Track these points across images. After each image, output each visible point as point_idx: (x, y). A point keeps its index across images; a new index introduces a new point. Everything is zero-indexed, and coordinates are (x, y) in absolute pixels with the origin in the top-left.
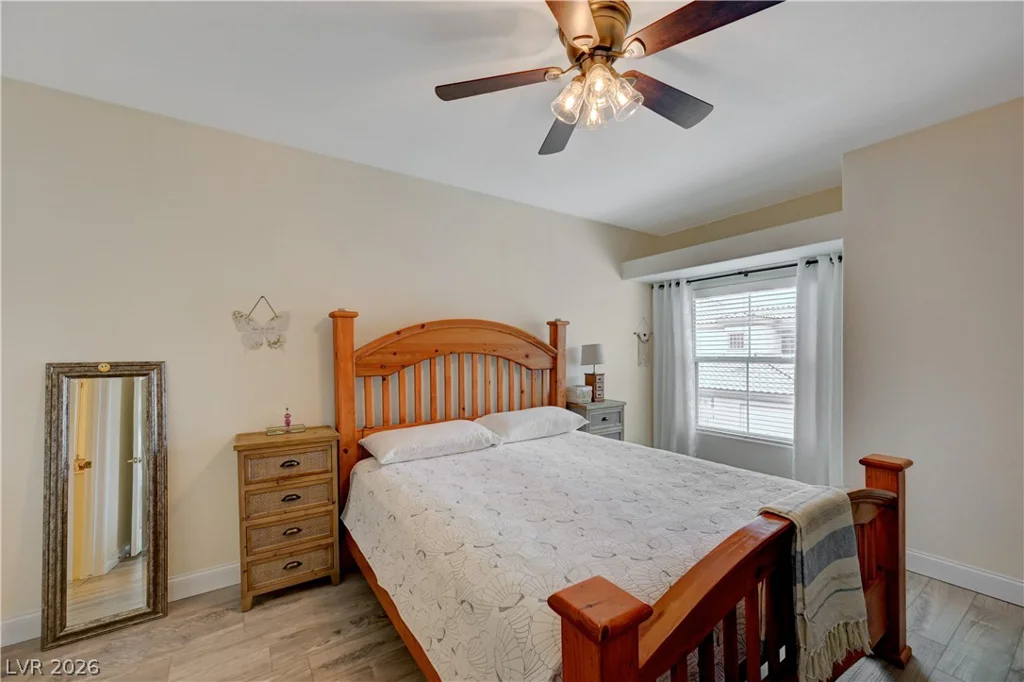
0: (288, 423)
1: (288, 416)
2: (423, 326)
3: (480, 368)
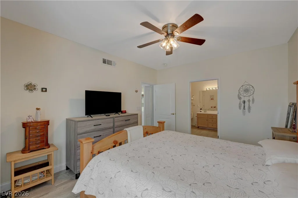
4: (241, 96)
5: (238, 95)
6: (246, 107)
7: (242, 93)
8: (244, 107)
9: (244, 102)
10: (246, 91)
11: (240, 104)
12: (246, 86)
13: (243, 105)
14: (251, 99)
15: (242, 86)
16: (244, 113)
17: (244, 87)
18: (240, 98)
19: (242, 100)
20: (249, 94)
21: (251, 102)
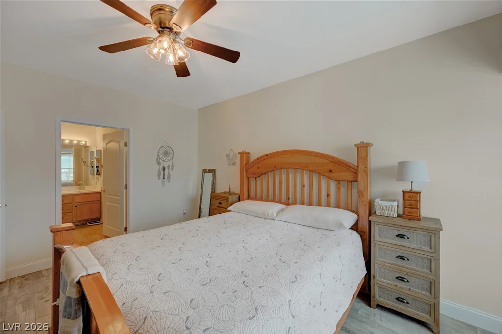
0: (230, 191)
1: (230, 188)
2: (267, 155)
3: (291, 176)
4: (161, 161)
5: (157, 159)
6: (166, 176)
7: (161, 156)
8: (164, 175)
9: (164, 169)
10: (166, 154)
11: (159, 171)
12: (166, 147)
13: (162, 172)
14: (170, 165)
15: (162, 147)
16: (163, 184)
17: (163, 148)
18: (159, 164)
19: (161, 167)
20: (169, 159)
21: (170, 169)
